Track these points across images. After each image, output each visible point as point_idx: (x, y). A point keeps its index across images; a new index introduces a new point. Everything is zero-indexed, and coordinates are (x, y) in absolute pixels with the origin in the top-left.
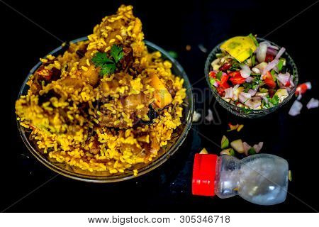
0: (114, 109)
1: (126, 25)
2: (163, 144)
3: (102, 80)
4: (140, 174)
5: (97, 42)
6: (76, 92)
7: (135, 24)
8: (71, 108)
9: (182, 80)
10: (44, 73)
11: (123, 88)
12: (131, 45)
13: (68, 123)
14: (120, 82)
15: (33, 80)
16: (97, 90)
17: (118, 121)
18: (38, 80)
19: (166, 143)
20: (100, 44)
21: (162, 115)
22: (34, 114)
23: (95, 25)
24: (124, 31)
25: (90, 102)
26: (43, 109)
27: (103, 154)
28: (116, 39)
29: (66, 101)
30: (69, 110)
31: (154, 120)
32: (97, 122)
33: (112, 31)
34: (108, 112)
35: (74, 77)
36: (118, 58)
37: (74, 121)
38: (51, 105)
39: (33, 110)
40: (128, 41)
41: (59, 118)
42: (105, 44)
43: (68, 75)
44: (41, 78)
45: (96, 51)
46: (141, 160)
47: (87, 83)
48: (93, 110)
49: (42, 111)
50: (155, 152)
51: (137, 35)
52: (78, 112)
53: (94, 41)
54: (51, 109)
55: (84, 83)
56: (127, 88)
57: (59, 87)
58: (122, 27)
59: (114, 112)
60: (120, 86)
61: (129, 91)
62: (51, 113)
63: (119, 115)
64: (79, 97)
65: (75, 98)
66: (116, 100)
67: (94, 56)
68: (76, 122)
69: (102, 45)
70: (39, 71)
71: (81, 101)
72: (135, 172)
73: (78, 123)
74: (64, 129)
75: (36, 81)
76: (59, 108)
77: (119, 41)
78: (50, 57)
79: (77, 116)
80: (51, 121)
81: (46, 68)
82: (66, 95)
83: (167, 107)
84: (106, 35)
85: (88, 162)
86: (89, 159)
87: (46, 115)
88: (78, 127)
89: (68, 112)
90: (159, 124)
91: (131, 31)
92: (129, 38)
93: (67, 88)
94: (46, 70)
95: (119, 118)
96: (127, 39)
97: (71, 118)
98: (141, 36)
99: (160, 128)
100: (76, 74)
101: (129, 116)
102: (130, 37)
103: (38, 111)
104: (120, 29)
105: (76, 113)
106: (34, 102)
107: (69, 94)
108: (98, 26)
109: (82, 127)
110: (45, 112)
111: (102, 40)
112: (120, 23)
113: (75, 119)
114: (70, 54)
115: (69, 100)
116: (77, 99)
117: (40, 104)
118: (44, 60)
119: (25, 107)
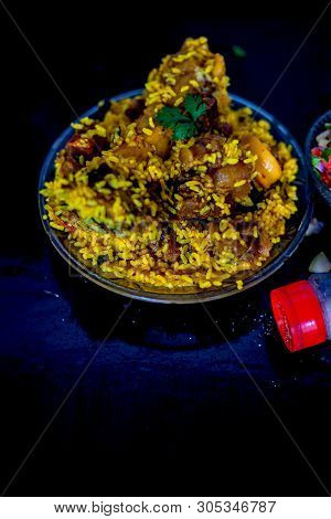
0: (201, 189)
1: (203, 65)
2: (275, 241)
3: (174, 148)
4: (247, 287)
5: (161, 92)
6: (141, 166)
7: (215, 64)
8: (137, 190)
9: (290, 147)
10: (82, 144)
11: (214, 155)
12: (214, 94)
13: (135, 212)
14: (209, 146)
15: (65, 155)
16: (169, 162)
17: (207, 208)
18: (73, 155)
19: (278, 240)
20: (165, 96)
21: (268, 197)
22: (84, 199)
23: (150, 70)
24: (199, 74)
25: (162, 181)
26: (96, 191)
27: (185, 261)
28: (191, 85)
29: (128, 179)
30: (133, 193)
31: (259, 205)
32: (174, 212)
33: (181, 76)
34: (193, 194)
35: (133, 144)
36: (197, 114)
37: (142, 208)
38: (107, 186)
39: (81, 193)
40: (207, 89)
41: (121, 205)
42: (174, 95)
43: (124, 142)
44: (77, 152)
45: (161, 106)
46: (246, 266)
47: (153, 153)
48: (167, 193)
49: (95, 194)
50: (266, 252)
51: (220, 79)
52: (147, 195)
53: (156, 91)
54: (107, 192)
55: (149, 154)
56: (219, 155)
57: (115, 159)
58: (197, 68)
59: (201, 193)
60: (209, 152)
61: (222, 160)
62: (108, 198)
63: (209, 198)
64: (146, 173)
65: (140, 174)
66: (203, 175)
67: (158, 113)
68: (145, 210)
69: (169, 97)
70: (73, 141)
71: (150, 180)
72: (240, 283)
73: (149, 213)
74: (129, 222)
75: (70, 157)
76: (120, 189)
77: (194, 89)
78: (87, 120)
79: (147, 201)
80: (109, 210)
81: (83, 136)
82: (127, 171)
83: (273, 187)
84: (174, 82)
85: (163, 274)
86: (163, 270)
87: (101, 201)
88: (149, 217)
89: (134, 196)
90: (267, 211)
91: (211, 74)
92: (207, 84)
93: (126, 160)
94: (84, 139)
95: (208, 203)
96: (205, 86)
97: (138, 204)
98: (225, 81)
99: (267, 217)
100: (135, 140)
101: (223, 200)
102: (210, 83)
103: (89, 195)
104: (193, 72)
105: (144, 198)
106: (82, 182)
107: (130, 169)
108: (155, 70)
109: (155, 218)
110: (99, 197)
111: (169, 89)
112: (193, 63)
113: (144, 207)
114: (114, 116)
115: (132, 178)
116: (142, 176)
117: (91, 184)
118: (77, 126)
119: (68, 190)
